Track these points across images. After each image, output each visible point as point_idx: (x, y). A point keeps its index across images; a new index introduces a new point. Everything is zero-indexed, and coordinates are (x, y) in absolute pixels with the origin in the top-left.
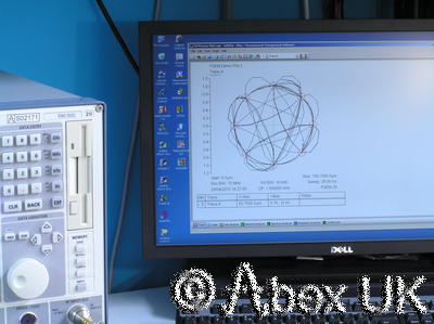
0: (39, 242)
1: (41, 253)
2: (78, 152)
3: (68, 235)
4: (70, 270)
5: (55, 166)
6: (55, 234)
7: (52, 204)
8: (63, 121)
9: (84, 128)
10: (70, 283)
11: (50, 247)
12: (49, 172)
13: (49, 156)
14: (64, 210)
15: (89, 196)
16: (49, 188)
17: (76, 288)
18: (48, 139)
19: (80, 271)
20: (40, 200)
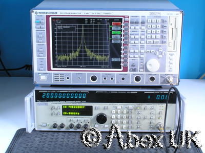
0: (158, 54)
1: (158, 58)
2: (173, 26)
3: (168, 53)
4: (167, 64)
5: (164, 30)
6: (163, 52)
7: (163, 42)
8: (168, 16)
9: (176, 19)
10: (167, 69)
11: (161, 56)
12: (162, 32)
13: (163, 27)
14: (167, 45)
15: (176, 41)
16: (162, 37)
17: (169, 71)
18: (163, 21)
19: (171, 65)
20: (159, 41)
